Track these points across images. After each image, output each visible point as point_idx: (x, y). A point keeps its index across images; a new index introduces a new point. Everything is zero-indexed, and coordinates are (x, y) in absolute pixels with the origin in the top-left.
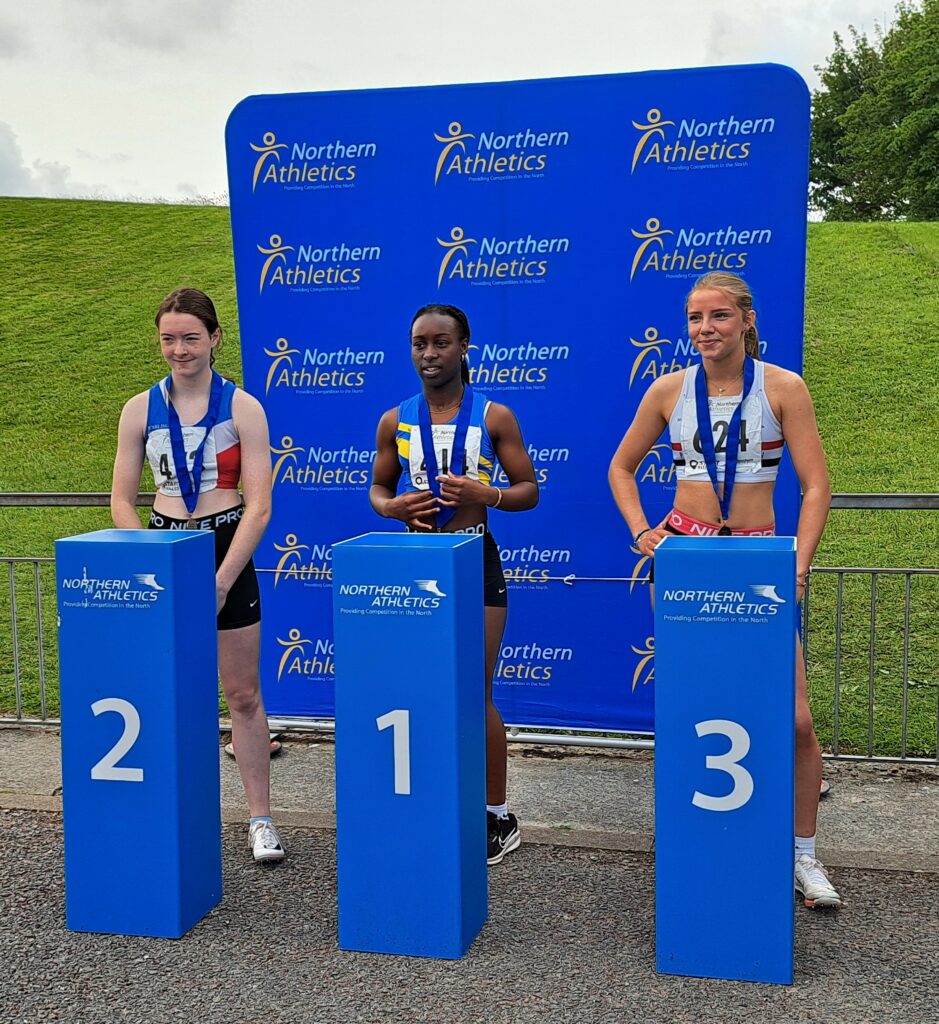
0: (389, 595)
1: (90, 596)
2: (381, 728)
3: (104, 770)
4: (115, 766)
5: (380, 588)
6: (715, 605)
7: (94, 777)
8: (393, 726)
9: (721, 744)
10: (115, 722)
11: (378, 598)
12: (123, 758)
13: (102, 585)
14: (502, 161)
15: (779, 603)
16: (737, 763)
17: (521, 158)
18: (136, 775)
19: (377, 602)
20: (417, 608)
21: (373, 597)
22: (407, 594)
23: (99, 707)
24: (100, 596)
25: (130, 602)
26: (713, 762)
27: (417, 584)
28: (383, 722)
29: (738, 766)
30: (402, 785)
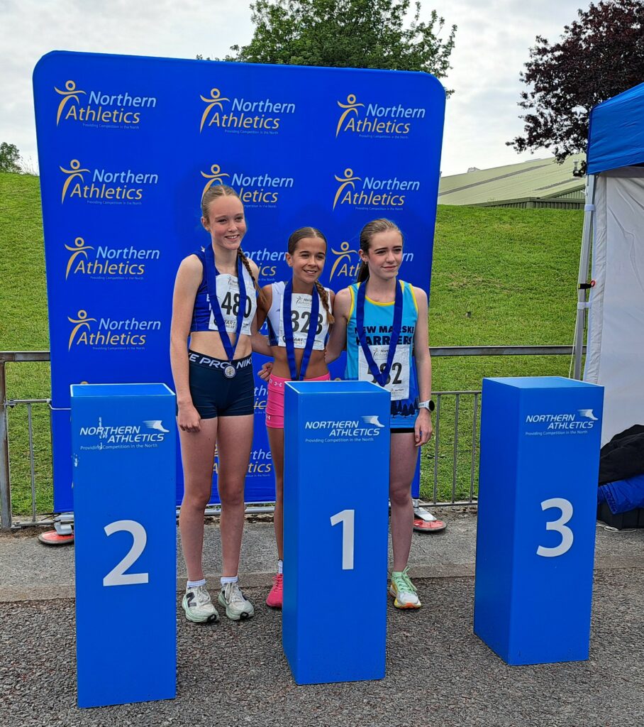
0: (343, 428)
1: (104, 441)
2: (333, 523)
3: (115, 578)
4: (124, 573)
5: (336, 423)
6: (557, 423)
7: (105, 584)
8: (342, 522)
9: (556, 513)
10: (125, 540)
11: (334, 430)
12: (132, 566)
13: (116, 431)
14: (249, 120)
15: (594, 420)
16: (565, 525)
17: (262, 119)
18: (143, 578)
19: (333, 433)
20: (363, 436)
21: (331, 429)
22: (356, 426)
23: (110, 529)
24: (113, 441)
25: (140, 443)
26: (550, 526)
27: (363, 419)
28: (334, 520)
29: (565, 527)
30: (348, 563)
